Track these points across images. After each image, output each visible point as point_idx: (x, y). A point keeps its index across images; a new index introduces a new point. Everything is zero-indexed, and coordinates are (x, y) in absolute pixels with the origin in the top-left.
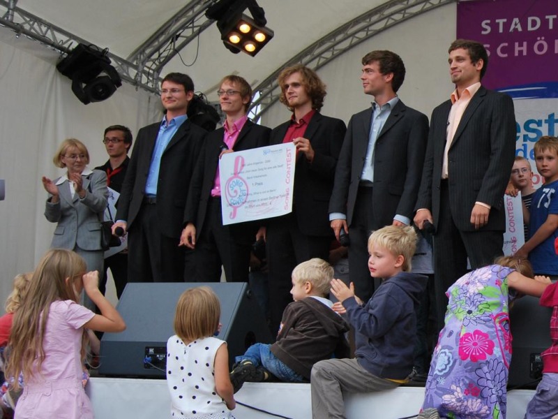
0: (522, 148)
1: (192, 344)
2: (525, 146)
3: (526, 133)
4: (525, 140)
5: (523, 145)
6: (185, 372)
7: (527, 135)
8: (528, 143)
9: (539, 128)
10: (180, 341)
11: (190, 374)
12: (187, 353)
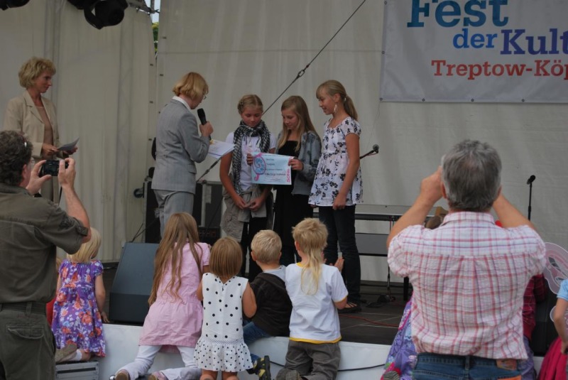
0: (462, 33)
1: (228, 282)
2: (465, 31)
3: (467, 16)
4: (465, 24)
5: (463, 30)
6: (223, 304)
7: (468, 18)
8: (470, 27)
9: (483, 11)
10: (218, 279)
11: (226, 306)
12: (225, 291)
